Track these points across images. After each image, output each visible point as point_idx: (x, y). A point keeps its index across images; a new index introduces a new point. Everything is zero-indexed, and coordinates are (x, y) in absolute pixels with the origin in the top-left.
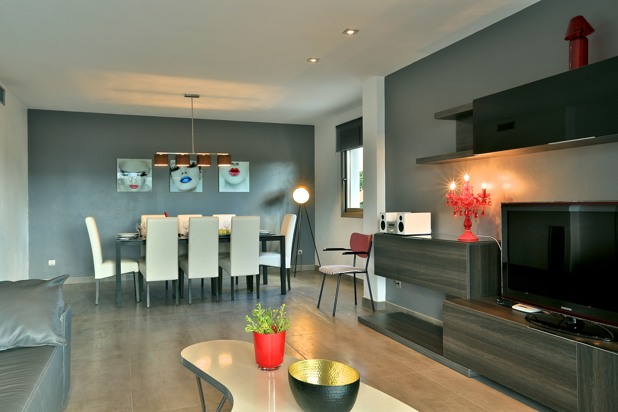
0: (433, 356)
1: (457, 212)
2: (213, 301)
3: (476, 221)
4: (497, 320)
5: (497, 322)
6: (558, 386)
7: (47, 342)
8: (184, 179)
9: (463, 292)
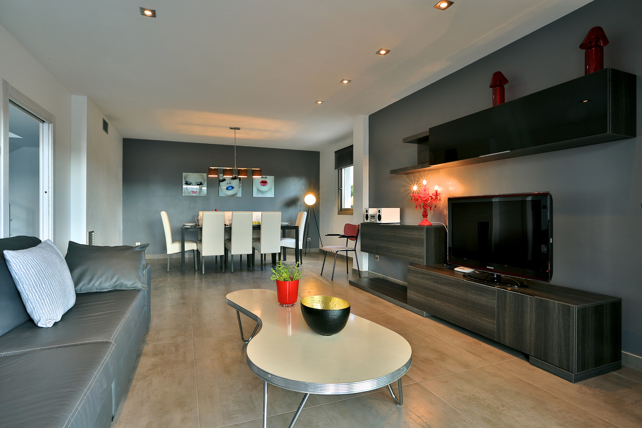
0: (401, 304)
1: (418, 206)
2: (248, 271)
3: (431, 213)
4: (445, 277)
5: (444, 278)
6: (483, 318)
7: (135, 287)
8: (229, 187)
9: (421, 260)
